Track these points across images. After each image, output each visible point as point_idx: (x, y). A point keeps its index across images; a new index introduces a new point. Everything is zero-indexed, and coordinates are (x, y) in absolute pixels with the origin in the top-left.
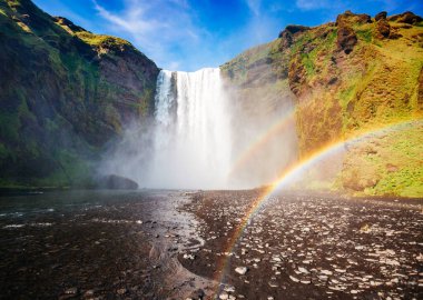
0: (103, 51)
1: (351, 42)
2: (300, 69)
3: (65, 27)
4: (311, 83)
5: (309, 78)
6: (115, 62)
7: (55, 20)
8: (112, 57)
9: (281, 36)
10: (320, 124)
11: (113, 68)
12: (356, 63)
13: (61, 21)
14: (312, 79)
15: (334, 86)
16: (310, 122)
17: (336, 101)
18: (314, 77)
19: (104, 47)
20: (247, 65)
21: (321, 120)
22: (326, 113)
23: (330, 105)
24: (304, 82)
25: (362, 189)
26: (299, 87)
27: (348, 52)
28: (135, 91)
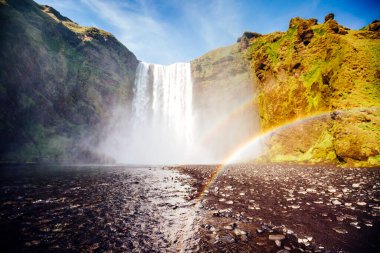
0: (88, 39)
1: (309, 35)
2: (265, 57)
3: (52, 15)
4: (275, 69)
5: (273, 64)
6: (98, 50)
7: (42, 8)
8: (96, 45)
9: (239, 41)
10: (286, 104)
11: (97, 54)
12: (315, 52)
13: (47, 10)
14: (276, 65)
15: (298, 70)
16: (275, 103)
17: (300, 83)
18: (279, 64)
19: (89, 35)
20: (212, 62)
21: (287, 100)
22: (290, 94)
23: (294, 86)
24: (269, 68)
25: (365, 158)
26: (263, 73)
27: (306, 43)
28: (116, 77)
